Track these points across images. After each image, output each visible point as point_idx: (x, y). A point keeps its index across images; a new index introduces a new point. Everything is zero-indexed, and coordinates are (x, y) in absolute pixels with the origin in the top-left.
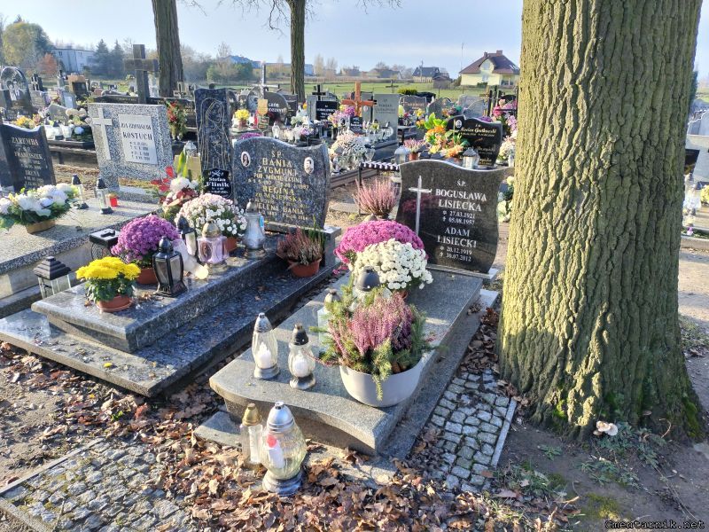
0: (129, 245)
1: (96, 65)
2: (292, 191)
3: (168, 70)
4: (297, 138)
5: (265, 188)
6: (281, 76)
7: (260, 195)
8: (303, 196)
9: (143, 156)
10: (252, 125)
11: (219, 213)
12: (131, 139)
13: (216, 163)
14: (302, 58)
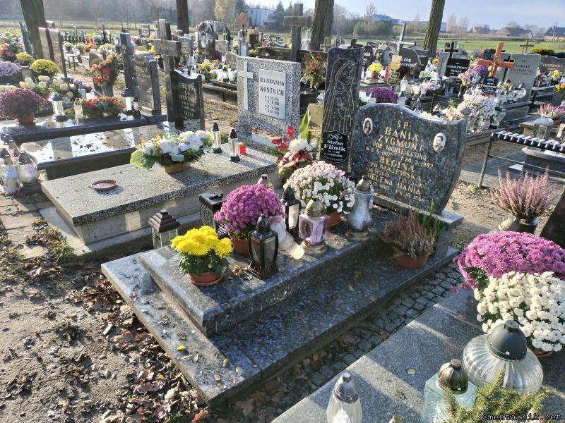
0: (230, 215)
1: (273, 21)
2: (412, 167)
3: (319, 26)
4: (423, 92)
5: (382, 159)
6: (415, 32)
7: (376, 165)
8: (424, 174)
9: (274, 110)
10: (383, 77)
11: (327, 187)
12: (266, 93)
13: (337, 126)
14: (441, 16)
